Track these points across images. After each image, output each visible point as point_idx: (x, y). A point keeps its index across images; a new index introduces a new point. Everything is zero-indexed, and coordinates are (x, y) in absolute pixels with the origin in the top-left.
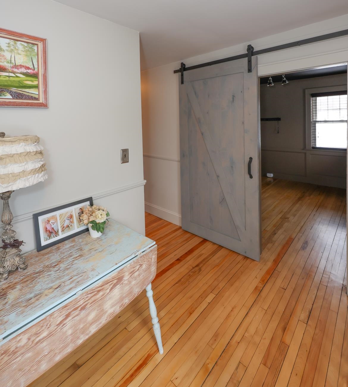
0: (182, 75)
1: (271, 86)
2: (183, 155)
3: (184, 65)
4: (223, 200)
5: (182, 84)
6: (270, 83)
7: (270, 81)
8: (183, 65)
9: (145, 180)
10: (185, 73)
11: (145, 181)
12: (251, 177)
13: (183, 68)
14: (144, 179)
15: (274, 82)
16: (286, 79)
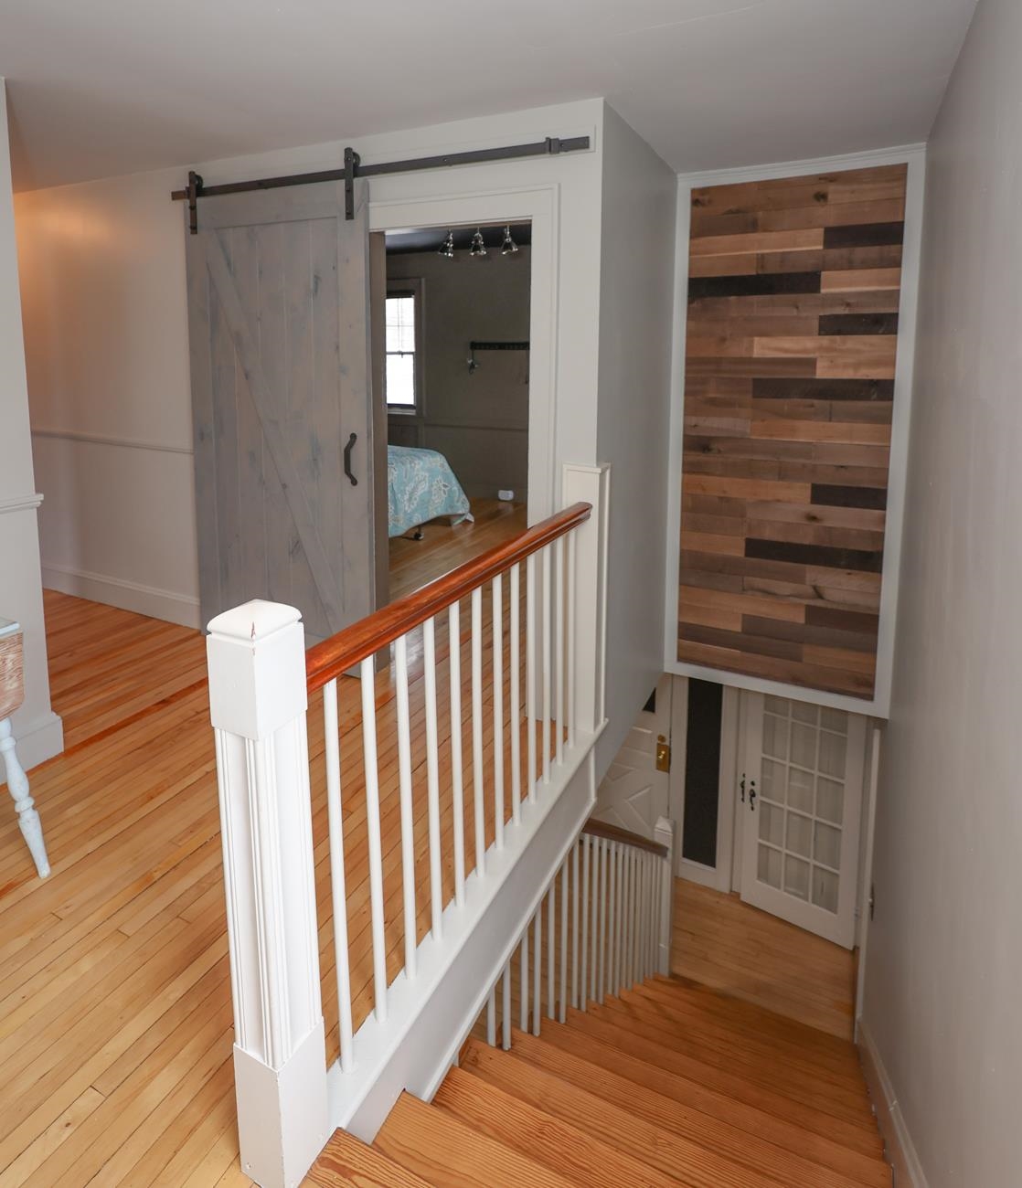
0: (193, 208)
1: (480, 256)
2: (200, 435)
3: (199, 178)
4: (296, 547)
5: (192, 233)
6: (477, 248)
7: (477, 241)
8: (195, 179)
9: (41, 492)
10: (200, 201)
11: (41, 497)
12: (354, 482)
13: (196, 189)
14: (38, 491)
15: (486, 245)
16: (514, 240)
